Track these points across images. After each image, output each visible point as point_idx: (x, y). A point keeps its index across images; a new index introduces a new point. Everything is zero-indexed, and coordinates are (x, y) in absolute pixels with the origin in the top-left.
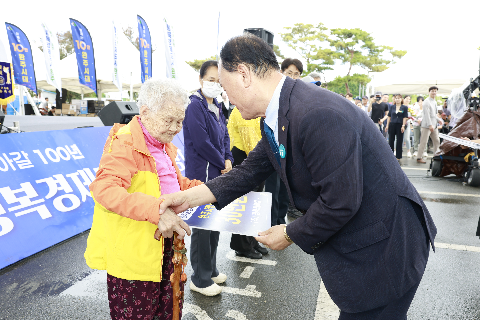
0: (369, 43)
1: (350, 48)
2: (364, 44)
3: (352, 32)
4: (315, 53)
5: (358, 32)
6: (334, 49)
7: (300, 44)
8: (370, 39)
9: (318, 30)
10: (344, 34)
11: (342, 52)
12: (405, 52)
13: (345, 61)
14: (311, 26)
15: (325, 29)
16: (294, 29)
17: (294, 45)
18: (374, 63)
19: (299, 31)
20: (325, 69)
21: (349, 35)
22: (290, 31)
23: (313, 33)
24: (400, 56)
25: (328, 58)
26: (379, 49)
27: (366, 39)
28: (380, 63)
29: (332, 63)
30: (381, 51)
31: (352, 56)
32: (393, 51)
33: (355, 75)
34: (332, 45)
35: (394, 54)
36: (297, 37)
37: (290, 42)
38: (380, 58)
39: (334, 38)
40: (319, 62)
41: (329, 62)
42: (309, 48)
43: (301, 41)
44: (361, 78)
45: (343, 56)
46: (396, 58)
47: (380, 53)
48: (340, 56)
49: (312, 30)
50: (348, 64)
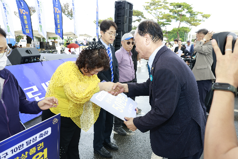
0: (190, 10)
1: (180, 13)
2: (187, 11)
3: (181, 4)
4: (161, 16)
5: (185, 5)
6: (171, 14)
7: (154, 11)
8: (191, 8)
9: (164, 4)
10: (177, 6)
11: (176, 15)
12: (209, 15)
13: (177, 20)
14: (160, 2)
15: (167, 3)
16: (151, 3)
17: (151, 12)
18: (192, 21)
19: (154, 4)
20: (166, 24)
21: (180, 6)
22: (149, 4)
23: (161, 5)
24: (206, 18)
25: (168, 18)
26: (196, 13)
27: (189, 8)
28: (196, 21)
29: (170, 21)
30: (197, 15)
31: (181, 17)
32: (203, 14)
33: (182, 27)
34: (170, 12)
35: (203, 16)
36: (152, 7)
37: (149, 10)
38: (196, 18)
39: (172, 8)
40: (164, 21)
41: (169, 21)
42: (158, 13)
43: (154, 9)
44: (185, 29)
45: (176, 17)
46: (205, 19)
47: (196, 16)
48: (175, 18)
49: (160, 4)
50: (179, 22)
